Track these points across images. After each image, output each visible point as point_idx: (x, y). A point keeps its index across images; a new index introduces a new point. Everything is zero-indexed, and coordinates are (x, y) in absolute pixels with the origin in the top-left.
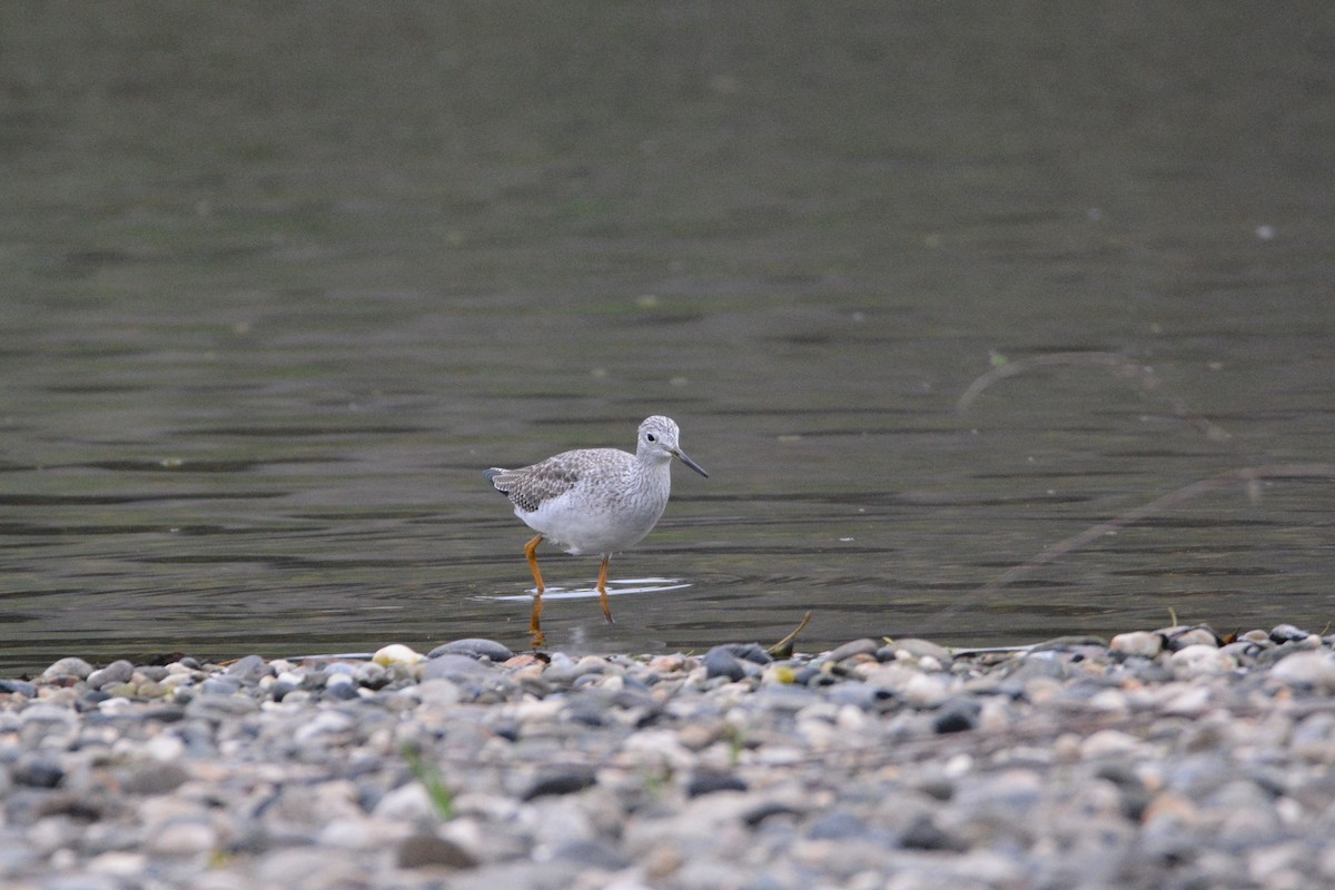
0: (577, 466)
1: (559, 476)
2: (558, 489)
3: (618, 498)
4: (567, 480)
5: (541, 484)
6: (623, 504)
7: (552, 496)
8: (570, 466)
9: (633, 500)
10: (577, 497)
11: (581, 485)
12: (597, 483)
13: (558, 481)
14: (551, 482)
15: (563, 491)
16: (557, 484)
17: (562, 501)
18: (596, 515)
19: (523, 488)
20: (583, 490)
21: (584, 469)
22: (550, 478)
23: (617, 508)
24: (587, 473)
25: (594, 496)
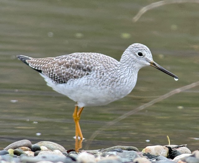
0: (89, 63)
1: (79, 67)
2: (79, 74)
3: (116, 80)
4: (85, 70)
5: (67, 70)
6: (119, 83)
7: (75, 77)
8: (85, 63)
9: (125, 81)
10: (91, 79)
11: (93, 74)
12: (103, 74)
13: (79, 70)
14: (74, 70)
15: (82, 76)
16: (78, 72)
17: (83, 81)
18: (102, 89)
19: (55, 70)
20: (95, 76)
21: (94, 66)
22: (74, 67)
23: (115, 85)
24: (96, 68)
25: (101, 80)
